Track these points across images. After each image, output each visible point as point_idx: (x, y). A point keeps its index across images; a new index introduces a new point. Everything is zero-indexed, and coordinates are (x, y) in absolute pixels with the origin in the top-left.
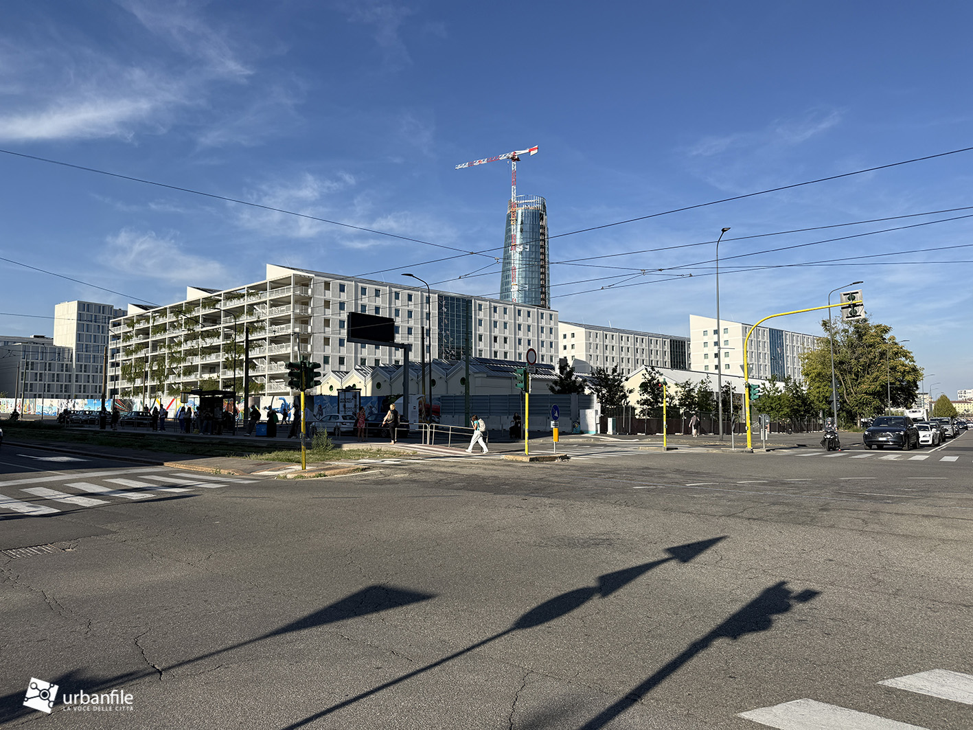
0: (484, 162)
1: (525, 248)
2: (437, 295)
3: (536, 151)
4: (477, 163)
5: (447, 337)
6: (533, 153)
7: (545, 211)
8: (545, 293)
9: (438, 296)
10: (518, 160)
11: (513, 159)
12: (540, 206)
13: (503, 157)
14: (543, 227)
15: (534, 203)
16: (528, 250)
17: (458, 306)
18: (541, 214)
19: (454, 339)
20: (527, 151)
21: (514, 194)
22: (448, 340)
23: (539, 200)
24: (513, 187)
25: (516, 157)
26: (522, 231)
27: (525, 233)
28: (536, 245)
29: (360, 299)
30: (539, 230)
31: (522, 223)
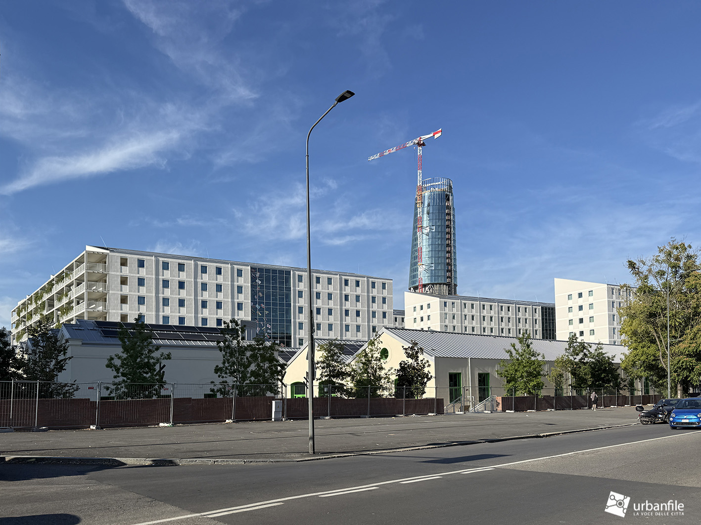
0: (394, 151)
1: (431, 229)
2: (249, 268)
3: (440, 134)
4: (387, 153)
5: (261, 310)
6: (436, 136)
7: (451, 192)
8: (450, 271)
9: (251, 268)
10: (423, 144)
11: (419, 144)
12: (446, 188)
13: (410, 144)
14: (448, 207)
15: (440, 185)
16: (434, 231)
17: (274, 279)
18: (447, 195)
19: (270, 312)
20: (432, 135)
21: (420, 178)
22: (262, 314)
23: (445, 181)
24: (419, 171)
25: (422, 142)
26: (428, 213)
27: (431, 215)
28: (442, 225)
29: (162, 274)
30: (445, 211)
31: (429, 205)
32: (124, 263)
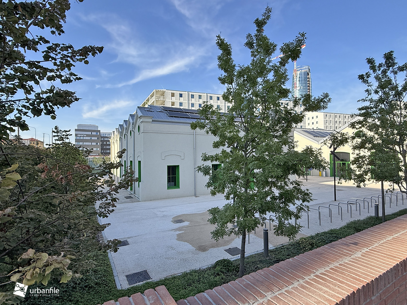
1: (300, 88)
7: (309, 71)
14: (309, 78)
15: (305, 69)
16: (302, 88)
18: (308, 73)
21: (295, 66)
23: (307, 67)
26: (299, 81)
27: (300, 82)
28: (305, 86)
29: (191, 100)
30: (307, 79)
31: (299, 78)
32: (173, 95)
